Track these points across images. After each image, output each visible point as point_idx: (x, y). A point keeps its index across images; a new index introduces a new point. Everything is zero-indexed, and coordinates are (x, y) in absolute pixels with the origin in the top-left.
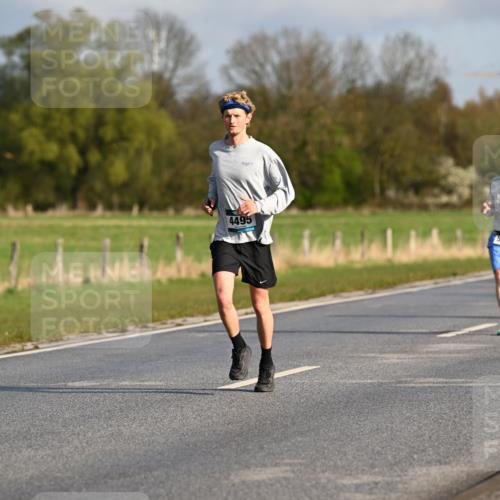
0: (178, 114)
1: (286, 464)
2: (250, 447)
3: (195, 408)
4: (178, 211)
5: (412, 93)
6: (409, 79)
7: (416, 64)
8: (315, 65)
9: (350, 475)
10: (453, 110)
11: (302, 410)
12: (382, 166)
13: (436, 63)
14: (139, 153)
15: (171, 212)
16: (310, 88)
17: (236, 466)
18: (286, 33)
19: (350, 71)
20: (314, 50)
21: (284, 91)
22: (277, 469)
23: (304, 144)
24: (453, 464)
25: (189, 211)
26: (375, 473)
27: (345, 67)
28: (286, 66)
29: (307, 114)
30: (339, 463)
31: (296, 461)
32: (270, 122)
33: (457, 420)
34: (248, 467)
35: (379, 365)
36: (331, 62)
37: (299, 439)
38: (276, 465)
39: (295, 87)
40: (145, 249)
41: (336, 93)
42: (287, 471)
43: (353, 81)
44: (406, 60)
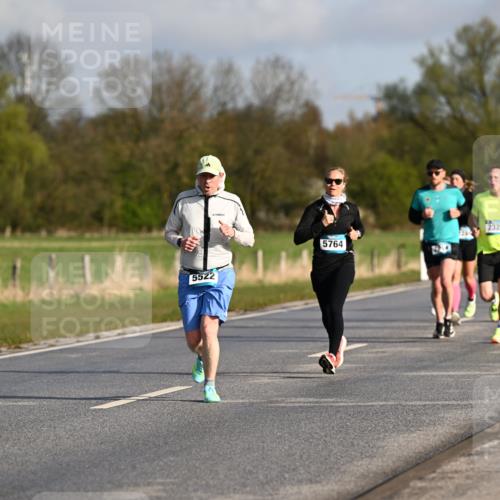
0: (50, 136)
1: (159, 484)
2: (123, 467)
3: (68, 427)
4: (50, 232)
5: (283, 115)
6: (279, 102)
7: (287, 87)
8: (186, 87)
9: (222, 494)
10: (323, 132)
11: (174, 430)
12: (253, 187)
13: (306, 86)
14: (12, 175)
15: (44, 233)
16: (182, 110)
17: (109, 486)
18: (157, 56)
19: (220, 93)
20: (185, 73)
21: (155, 112)
22: (149, 488)
23: (176, 166)
24: (324, 483)
25: (62, 233)
26: (247, 492)
27: (216, 89)
28: (157, 89)
29: (179, 137)
30: (211, 482)
31: (168, 480)
32: (142, 144)
33: (328, 439)
34: (119, 486)
35: (250, 385)
36: (202, 85)
37: (172, 459)
38: (149, 484)
39: (166, 109)
40: (18, 271)
41: (207, 115)
42: (159, 491)
43: (224, 104)
44: (277, 83)
